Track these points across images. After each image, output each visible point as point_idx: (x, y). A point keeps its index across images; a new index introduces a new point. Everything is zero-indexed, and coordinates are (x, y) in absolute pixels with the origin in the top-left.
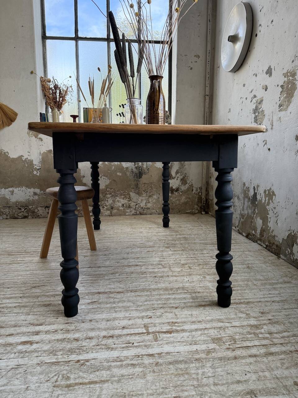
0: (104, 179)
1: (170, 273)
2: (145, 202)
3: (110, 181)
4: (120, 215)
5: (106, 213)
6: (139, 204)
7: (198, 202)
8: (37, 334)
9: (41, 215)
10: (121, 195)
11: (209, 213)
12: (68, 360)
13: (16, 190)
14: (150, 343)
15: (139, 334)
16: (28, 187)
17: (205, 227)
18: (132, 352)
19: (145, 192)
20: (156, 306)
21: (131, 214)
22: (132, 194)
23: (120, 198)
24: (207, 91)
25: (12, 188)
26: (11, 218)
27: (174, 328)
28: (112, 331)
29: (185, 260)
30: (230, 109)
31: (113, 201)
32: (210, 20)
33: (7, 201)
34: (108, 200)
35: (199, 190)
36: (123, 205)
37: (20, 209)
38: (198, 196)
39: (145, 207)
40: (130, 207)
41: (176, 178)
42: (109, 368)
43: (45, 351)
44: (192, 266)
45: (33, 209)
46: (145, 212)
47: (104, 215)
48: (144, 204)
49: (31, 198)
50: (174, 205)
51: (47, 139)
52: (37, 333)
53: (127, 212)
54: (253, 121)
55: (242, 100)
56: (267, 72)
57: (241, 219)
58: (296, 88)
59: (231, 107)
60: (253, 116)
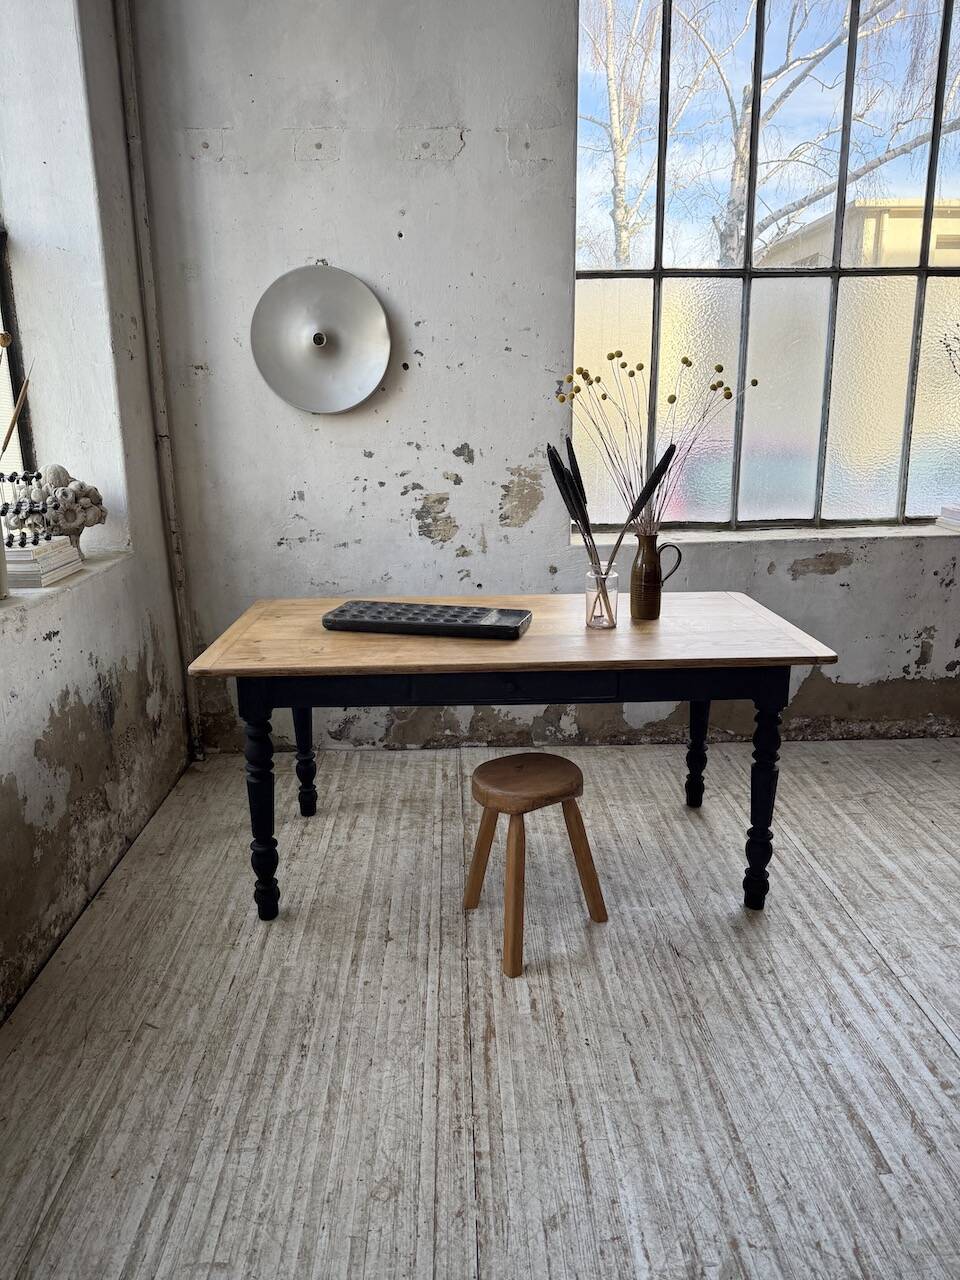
0: (60, 776)
3: (71, 773)
7: (184, 733)
10: (91, 808)
22: (108, 789)
23: (92, 821)
24: (162, 424)
30: (301, 494)
31: (84, 841)
34: (75, 850)
39: (129, 811)
40: (111, 835)
46: (133, 827)
53: (110, 857)
54: (415, 532)
55: (361, 484)
56: (458, 452)
57: (392, 721)
58: (543, 498)
59: (304, 489)
60: (416, 523)
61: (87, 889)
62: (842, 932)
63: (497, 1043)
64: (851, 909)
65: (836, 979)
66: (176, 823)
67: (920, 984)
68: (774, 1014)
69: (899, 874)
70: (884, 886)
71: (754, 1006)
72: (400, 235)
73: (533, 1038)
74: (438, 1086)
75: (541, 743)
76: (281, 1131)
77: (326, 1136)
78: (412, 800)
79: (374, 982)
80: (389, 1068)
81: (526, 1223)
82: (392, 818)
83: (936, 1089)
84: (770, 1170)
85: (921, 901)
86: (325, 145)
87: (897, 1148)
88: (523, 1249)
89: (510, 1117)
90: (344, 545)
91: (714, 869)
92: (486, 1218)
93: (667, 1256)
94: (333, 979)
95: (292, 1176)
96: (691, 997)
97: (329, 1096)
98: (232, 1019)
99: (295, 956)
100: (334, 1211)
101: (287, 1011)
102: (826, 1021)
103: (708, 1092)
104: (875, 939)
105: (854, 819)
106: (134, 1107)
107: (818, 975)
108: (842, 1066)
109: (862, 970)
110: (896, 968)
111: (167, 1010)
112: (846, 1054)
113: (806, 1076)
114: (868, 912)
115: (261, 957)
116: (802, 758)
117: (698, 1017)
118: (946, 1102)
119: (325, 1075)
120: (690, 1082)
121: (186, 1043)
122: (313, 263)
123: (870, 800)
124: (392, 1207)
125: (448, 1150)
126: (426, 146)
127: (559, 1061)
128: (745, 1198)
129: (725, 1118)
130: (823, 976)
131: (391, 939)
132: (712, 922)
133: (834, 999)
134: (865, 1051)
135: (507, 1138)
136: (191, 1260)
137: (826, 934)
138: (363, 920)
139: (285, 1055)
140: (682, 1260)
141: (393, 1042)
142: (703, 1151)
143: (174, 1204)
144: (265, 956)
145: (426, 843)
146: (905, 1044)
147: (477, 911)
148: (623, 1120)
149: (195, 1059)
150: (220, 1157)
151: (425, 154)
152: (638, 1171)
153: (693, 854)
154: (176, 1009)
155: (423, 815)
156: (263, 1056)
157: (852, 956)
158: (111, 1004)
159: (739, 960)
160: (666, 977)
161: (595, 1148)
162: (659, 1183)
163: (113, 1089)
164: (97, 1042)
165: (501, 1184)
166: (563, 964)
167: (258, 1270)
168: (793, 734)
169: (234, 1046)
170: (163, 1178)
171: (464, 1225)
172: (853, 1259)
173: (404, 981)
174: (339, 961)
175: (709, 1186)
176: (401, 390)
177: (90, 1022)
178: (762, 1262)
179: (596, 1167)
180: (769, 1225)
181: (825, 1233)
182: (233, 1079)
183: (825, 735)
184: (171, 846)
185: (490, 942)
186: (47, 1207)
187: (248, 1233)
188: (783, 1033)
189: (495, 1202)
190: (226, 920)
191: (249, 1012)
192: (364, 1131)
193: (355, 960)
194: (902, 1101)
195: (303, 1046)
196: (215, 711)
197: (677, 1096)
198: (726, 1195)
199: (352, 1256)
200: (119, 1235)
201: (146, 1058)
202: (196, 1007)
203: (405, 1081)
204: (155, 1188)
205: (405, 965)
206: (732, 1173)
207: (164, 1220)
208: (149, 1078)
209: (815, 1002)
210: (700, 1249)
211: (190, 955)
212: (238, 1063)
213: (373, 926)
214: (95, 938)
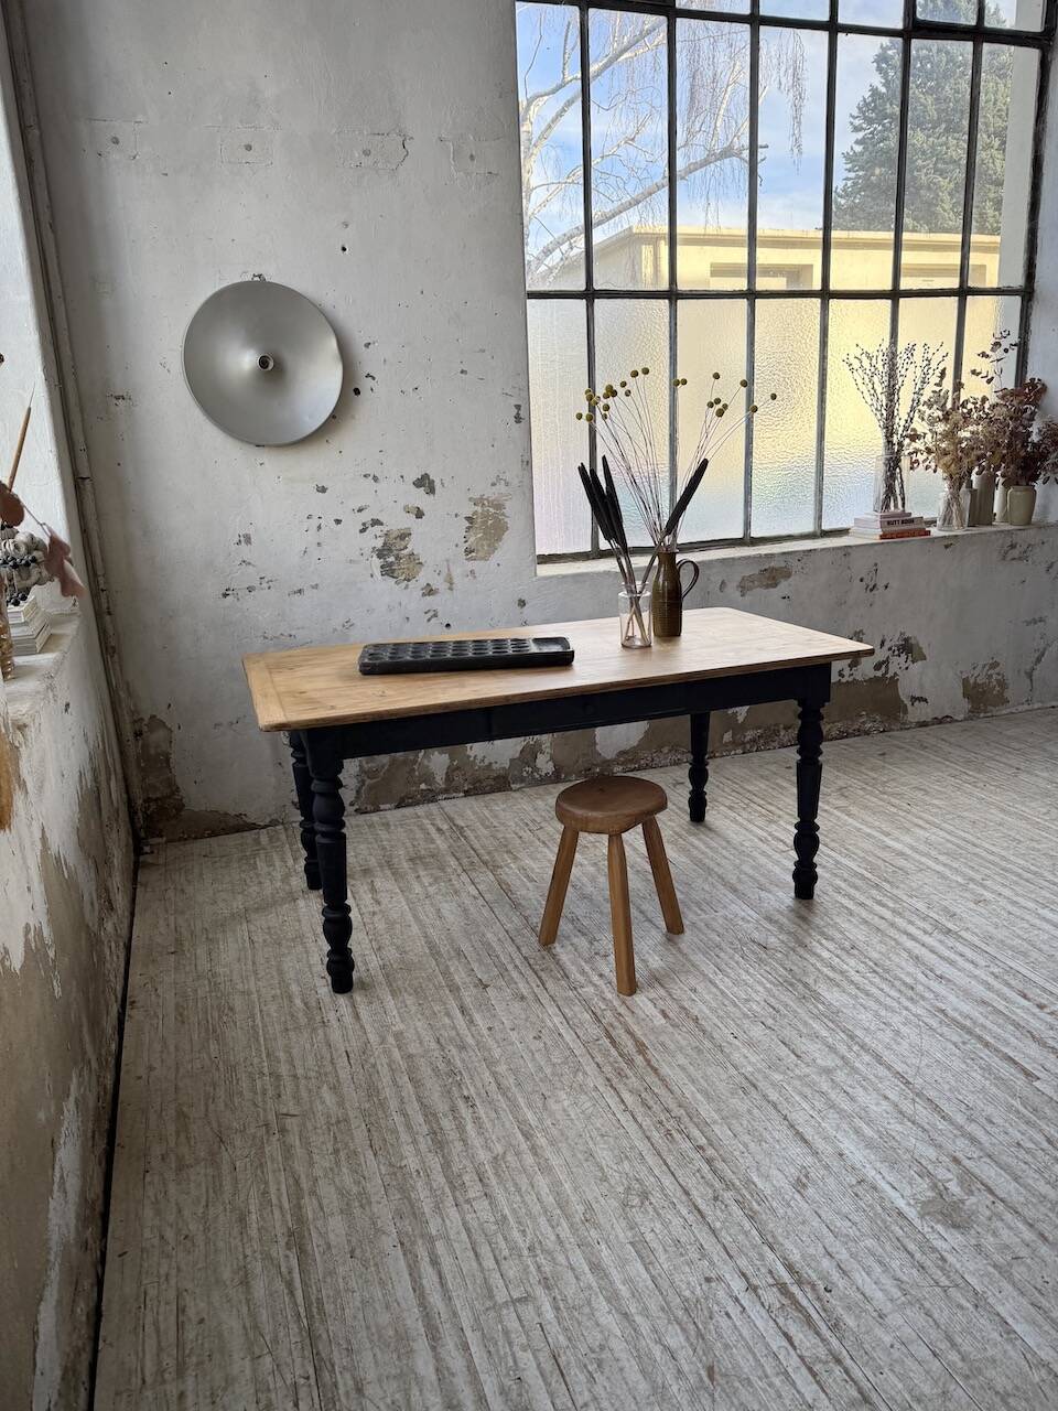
24: (83, 464)
30: (247, 537)
52: (862, 904)
54: (377, 572)
55: (315, 522)
56: (419, 483)
57: (363, 782)
58: (507, 528)
59: (251, 531)
60: (377, 562)
62: (891, 905)
63: (651, 1053)
64: (887, 886)
65: (909, 944)
66: (166, 919)
67: (977, 935)
68: (877, 980)
69: (909, 852)
70: (901, 862)
71: (857, 978)
72: (344, 249)
73: (684, 1043)
74: (623, 1101)
75: (518, 786)
76: (497, 1174)
77: (546, 1169)
78: (421, 858)
79: (496, 1025)
80: (565, 1096)
81: (778, 1190)
82: (411, 877)
83: (1037, 1010)
84: (949, 1099)
85: (938, 870)
86: (255, 146)
87: (1034, 1060)
88: (789, 1210)
89: (706, 1110)
90: (300, 591)
91: (751, 872)
92: (743, 1196)
93: (911, 1184)
94: (453, 1033)
95: (537, 1209)
96: (800, 981)
97: (523, 1135)
98: (372, 1091)
99: (398, 1019)
100: (597, 1226)
101: (425, 1071)
102: (921, 977)
103: (862, 1052)
104: (921, 906)
105: (843, 812)
106: (327, 1191)
107: (893, 943)
108: (955, 1010)
109: (925, 932)
110: (950, 925)
111: (297, 1098)
112: (952, 998)
113: (934, 1023)
114: (902, 886)
115: (362, 1027)
116: (769, 767)
117: (817, 997)
118: (1049, 1019)
119: (508, 1119)
120: (843, 1049)
121: (338, 1122)
122: (248, 278)
123: (846, 794)
124: (650, 1209)
125: (670, 1150)
126: (367, 153)
127: (719, 1056)
128: (942, 1125)
129: (889, 1069)
130: (898, 943)
131: (487, 986)
132: (777, 917)
133: (917, 958)
134: (967, 994)
135: (716, 1128)
136: (489, 1304)
137: (878, 908)
138: (446, 973)
139: (454, 1109)
140: (924, 1184)
141: (553, 1074)
142: (886, 1098)
143: (435, 1262)
144: (367, 1027)
145: (464, 895)
146: (991, 980)
147: (556, 944)
148: (808, 1091)
149: (360, 1134)
150: (453, 1212)
151: (367, 161)
152: (845, 1126)
153: (724, 862)
154: (304, 1094)
155: (442, 869)
156: (430, 1114)
157: (911, 922)
158: (226, 1105)
159: (821, 944)
160: (768, 969)
161: (798, 1117)
162: (868, 1131)
163: (291, 1181)
164: (238, 1143)
165: (736, 1166)
166: (669, 976)
167: (561, 1293)
168: (748, 746)
169: (394, 1113)
170: (408, 1244)
171: (726, 1206)
172: (1051, 1148)
173: (526, 1020)
174: (448, 1014)
175: (909, 1124)
176: (353, 417)
177: (215, 1125)
178: (986, 1168)
179: (809, 1133)
180: (973, 1140)
181: (1019, 1135)
182: (415, 1142)
183: (776, 744)
184: (179, 942)
185: (587, 968)
186: (300, 1300)
187: (528, 1266)
188: (894, 993)
189: (741, 1181)
190: (298, 1002)
191: (386, 1080)
192: (579, 1156)
193: (463, 1010)
194: (1017, 1026)
195: (467, 1098)
196: (159, 795)
197: (839, 1062)
198: (927, 1127)
199: (642, 1258)
200: (398, 1304)
201: (306, 1143)
202: (325, 1087)
203: (589, 1104)
204: (405, 1255)
205: (517, 1007)
206: (921, 1109)
207: (436, 1279)
208: (323, 1162)
209: (904, 963)
210: (932, 1172)
211: (281, 1042)
212: (409, 1127)
213: (460, 977)
214: (157, 1047)
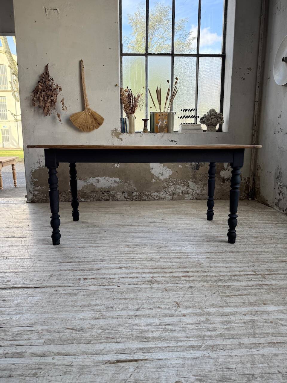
0: (168, 170)
1: (250, 243)
2: (200, 189)
3: (173, 172)
4: (180, 200)
5: (169, 198)
6: (195, 191)
7: (245, 189)
8: (188, 273)
9: (119, 198)
10: (181, 183)
11: (255, 199)
12: (218, 285)
13: (101, 179)
14: (262, 279)
15: (252, 275)
16: (110, 176)
17: (258, 211)
18: (253, 283)
19: (200, 181)
20: (252, 261)
21: (189, 199)
22: (190, 183)
23: (180, 186)
24: (256, 97)
25: (98, 177)
26: (96, 200)
27: (272, 272)
28: (234, 273)
29: (256, 234)
30: (280, 115)
31: (174, 188)
32: (262, 39)
33: (94, 187)
34: (170, 188)
35: (246, 180)
36: (183, 191)
37: (104, 194)
38: (246, 185)
39: (200, 193)
40: (188, 193)
41: (228, 169)
42: (245, 289)
43: (200, 281)
44: (263, 238)
45: (113, 194)
46: (200, 197)
47: (167, 199)
48: (200, 191)
49: (112, 185)
50: (225, 192)
51: (126, 139)
53: (186, 197)
61: (173, 197)
85: (225, 308)
